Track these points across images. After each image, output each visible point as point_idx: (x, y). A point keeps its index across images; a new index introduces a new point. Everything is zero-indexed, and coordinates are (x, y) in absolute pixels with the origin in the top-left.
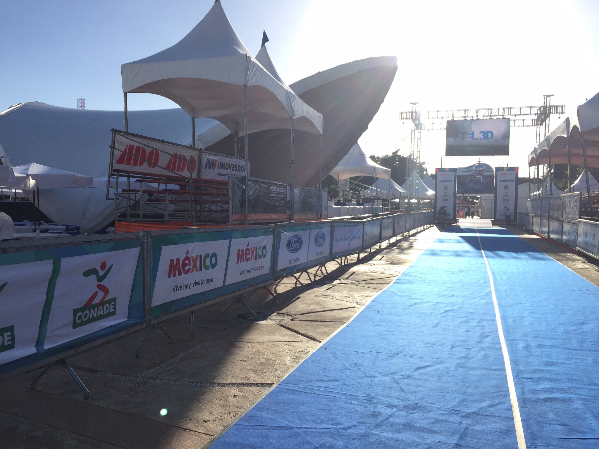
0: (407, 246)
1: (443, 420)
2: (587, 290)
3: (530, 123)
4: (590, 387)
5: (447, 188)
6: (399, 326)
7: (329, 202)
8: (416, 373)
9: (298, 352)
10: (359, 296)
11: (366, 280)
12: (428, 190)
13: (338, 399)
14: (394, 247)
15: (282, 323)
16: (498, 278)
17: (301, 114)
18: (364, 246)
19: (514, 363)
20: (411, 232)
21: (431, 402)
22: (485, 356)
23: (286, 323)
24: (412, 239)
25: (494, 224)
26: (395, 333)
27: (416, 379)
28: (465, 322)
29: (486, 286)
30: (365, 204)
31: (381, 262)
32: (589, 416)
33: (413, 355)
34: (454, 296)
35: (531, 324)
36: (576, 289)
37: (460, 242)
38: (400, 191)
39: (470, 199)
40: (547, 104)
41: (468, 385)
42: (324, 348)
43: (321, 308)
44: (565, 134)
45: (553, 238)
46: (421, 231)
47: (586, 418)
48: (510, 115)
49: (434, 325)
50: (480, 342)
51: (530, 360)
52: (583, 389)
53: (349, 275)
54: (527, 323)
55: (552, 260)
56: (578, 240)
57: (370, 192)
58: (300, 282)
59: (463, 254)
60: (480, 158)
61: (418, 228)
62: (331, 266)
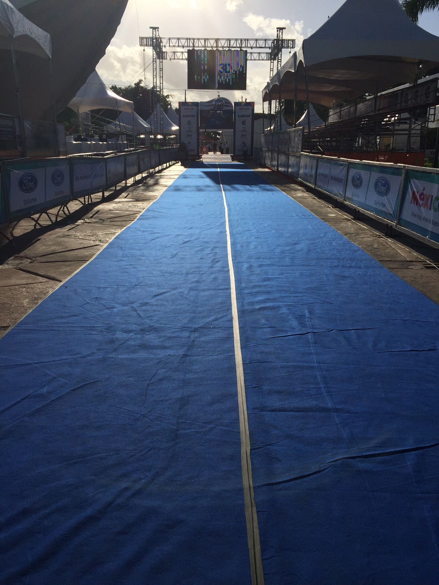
0: (152, 183)
1: (174, 337)
2: (303, 215)
3: (264, 56)
4: (295, 295)
5: (190, 123)
6: (141, 259)
7: (67, 138)
8: (152, 300)
9: (37, 293)
10: (103, 234)
11: (111, 218)
12: (172, 126)
13: (78, 332)
14: (140, 184)
15: (20, 266)
16: (232, 209)
17: (22, 32)
18: (108, 184)
19: (238, 281)
20: (157, 169)
21: (165, 323)
22: (215, 279)
23: (25, 266)
24: (158, 176)
25: (233, 159)
26: (136, 266)
27: (153, 305)
28: (200, 251)
29: (221, 217)
30: (108, 139)
31: (126, 200)
32: (291, 318)
33: (151, 284)
34: (192, 228)
35: (256, 247)
36: (294, 215)
37: (202, 178)
38: (145, 126)
39: (213, 134)
40: (279, 38)
41: (198, 305)
42: (65, 286)
43: (63, 249)
44: (293, 69)
45: (281, 171)
46: (167, 168)
47: (289, 320)
48: (247, 47)
49: (172, 256)
50: (211, 267)
51: (252, 278)
52: (290, 297)
53: (93, 213)
54: (252, 247)
55: (278, 190)
56: (300, 172)
57: (114, 127)
58: (39, 224)
59: (203, 188)
60: (219, 92)
61: (164, 165)
62: (74, 206)
